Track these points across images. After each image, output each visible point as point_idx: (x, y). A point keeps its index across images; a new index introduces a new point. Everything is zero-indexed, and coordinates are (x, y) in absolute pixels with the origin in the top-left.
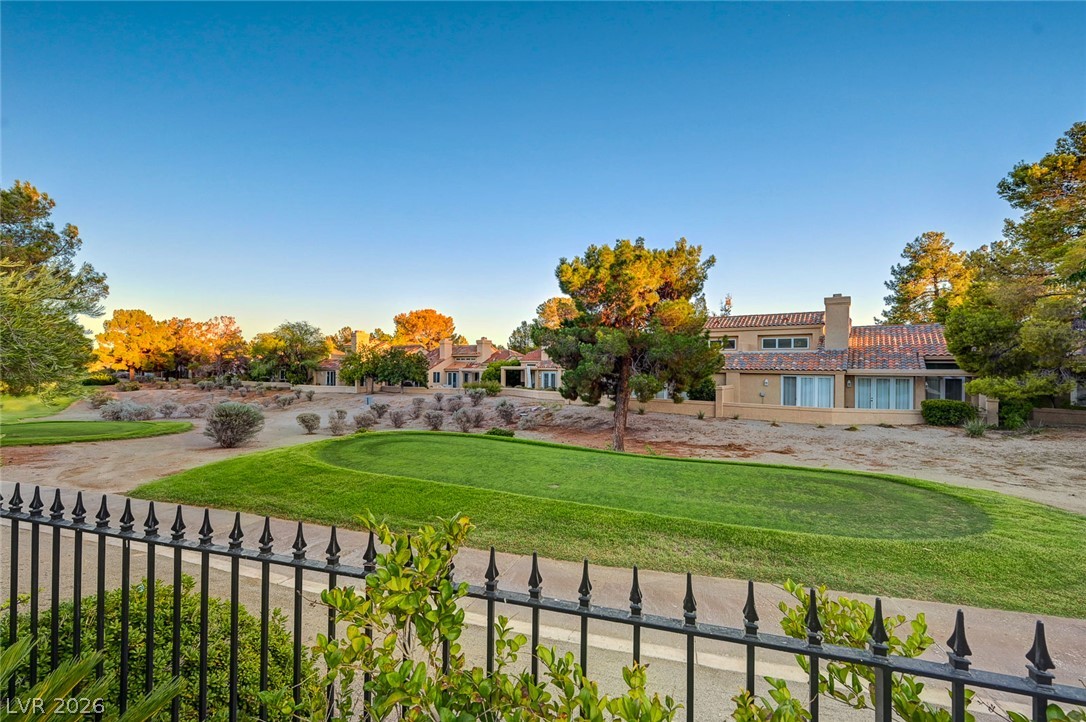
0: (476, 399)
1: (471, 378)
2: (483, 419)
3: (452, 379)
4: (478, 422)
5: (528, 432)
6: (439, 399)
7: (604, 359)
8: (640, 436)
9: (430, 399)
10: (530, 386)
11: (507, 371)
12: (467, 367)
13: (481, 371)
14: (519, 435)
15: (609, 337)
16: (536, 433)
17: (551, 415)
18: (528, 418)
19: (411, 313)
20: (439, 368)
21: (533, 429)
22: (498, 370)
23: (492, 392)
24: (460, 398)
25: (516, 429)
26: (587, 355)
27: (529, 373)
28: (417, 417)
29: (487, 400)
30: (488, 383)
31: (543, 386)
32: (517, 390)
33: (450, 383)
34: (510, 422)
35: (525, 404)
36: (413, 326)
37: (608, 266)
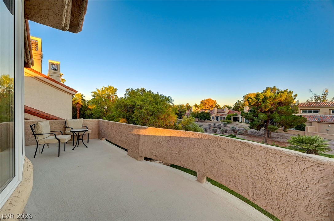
0: (225, 125)
1: (222, 119)
2: (227, 131)
3: (217, 118)
4: (226, 131)
5: (240, 135)
6: (215, 124)
7: (260, 121)
8: (275, 139)
9: (212, 124)
10: (240, 122)
11: (233, 117)
12: (221, 115)
13: (226, 117)
14: (238, 136)
15: (262, 116)
16: (242, 136)
17: (247, 131)
18: (240, 131)
19: (205, 100)
20: (213, 115)
21: (242, 135)
22: (231, 116)
23: (229, 123)
24: (220, 125)
25: (237, 134)
26: (256, 120)
27: (240, 118)
28: (210, 129)
29: (228, 125)
30: (228, 121)
31: (245, 122)
32: (236, 122)
33: (216, 120)
34: (235, 132)
35: (239, 127)
36: (206, 104)
37: (262, 99)
